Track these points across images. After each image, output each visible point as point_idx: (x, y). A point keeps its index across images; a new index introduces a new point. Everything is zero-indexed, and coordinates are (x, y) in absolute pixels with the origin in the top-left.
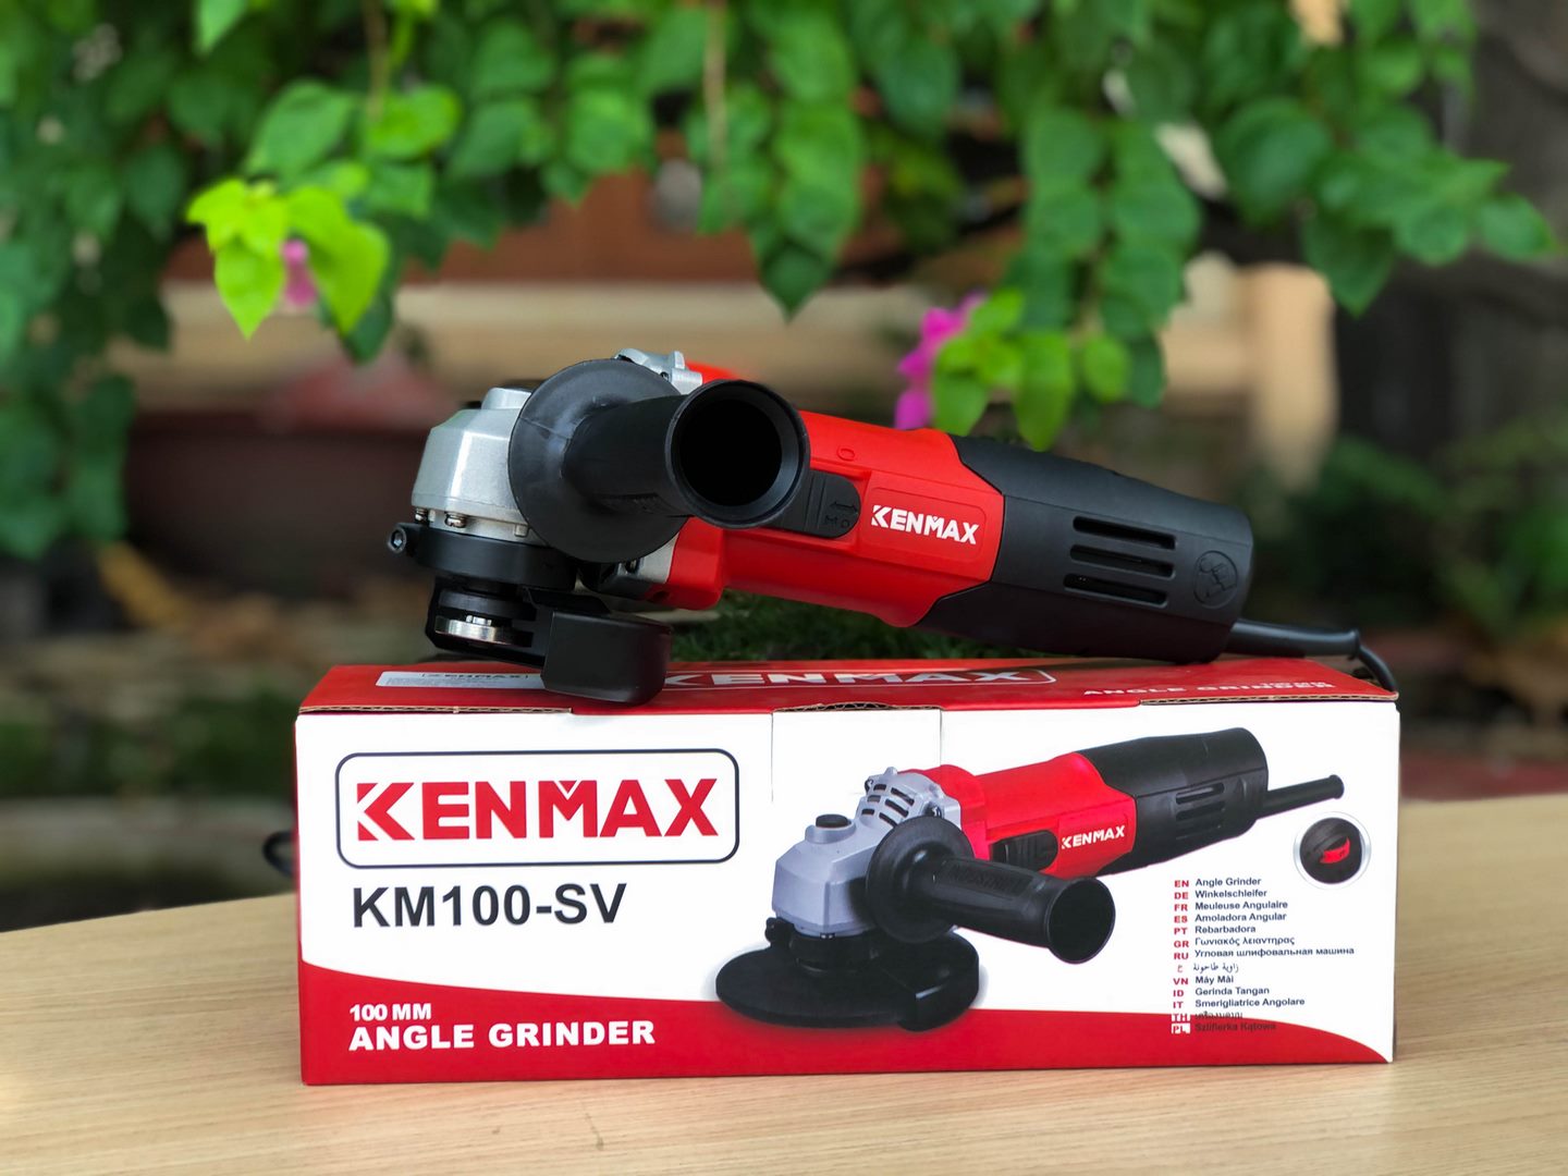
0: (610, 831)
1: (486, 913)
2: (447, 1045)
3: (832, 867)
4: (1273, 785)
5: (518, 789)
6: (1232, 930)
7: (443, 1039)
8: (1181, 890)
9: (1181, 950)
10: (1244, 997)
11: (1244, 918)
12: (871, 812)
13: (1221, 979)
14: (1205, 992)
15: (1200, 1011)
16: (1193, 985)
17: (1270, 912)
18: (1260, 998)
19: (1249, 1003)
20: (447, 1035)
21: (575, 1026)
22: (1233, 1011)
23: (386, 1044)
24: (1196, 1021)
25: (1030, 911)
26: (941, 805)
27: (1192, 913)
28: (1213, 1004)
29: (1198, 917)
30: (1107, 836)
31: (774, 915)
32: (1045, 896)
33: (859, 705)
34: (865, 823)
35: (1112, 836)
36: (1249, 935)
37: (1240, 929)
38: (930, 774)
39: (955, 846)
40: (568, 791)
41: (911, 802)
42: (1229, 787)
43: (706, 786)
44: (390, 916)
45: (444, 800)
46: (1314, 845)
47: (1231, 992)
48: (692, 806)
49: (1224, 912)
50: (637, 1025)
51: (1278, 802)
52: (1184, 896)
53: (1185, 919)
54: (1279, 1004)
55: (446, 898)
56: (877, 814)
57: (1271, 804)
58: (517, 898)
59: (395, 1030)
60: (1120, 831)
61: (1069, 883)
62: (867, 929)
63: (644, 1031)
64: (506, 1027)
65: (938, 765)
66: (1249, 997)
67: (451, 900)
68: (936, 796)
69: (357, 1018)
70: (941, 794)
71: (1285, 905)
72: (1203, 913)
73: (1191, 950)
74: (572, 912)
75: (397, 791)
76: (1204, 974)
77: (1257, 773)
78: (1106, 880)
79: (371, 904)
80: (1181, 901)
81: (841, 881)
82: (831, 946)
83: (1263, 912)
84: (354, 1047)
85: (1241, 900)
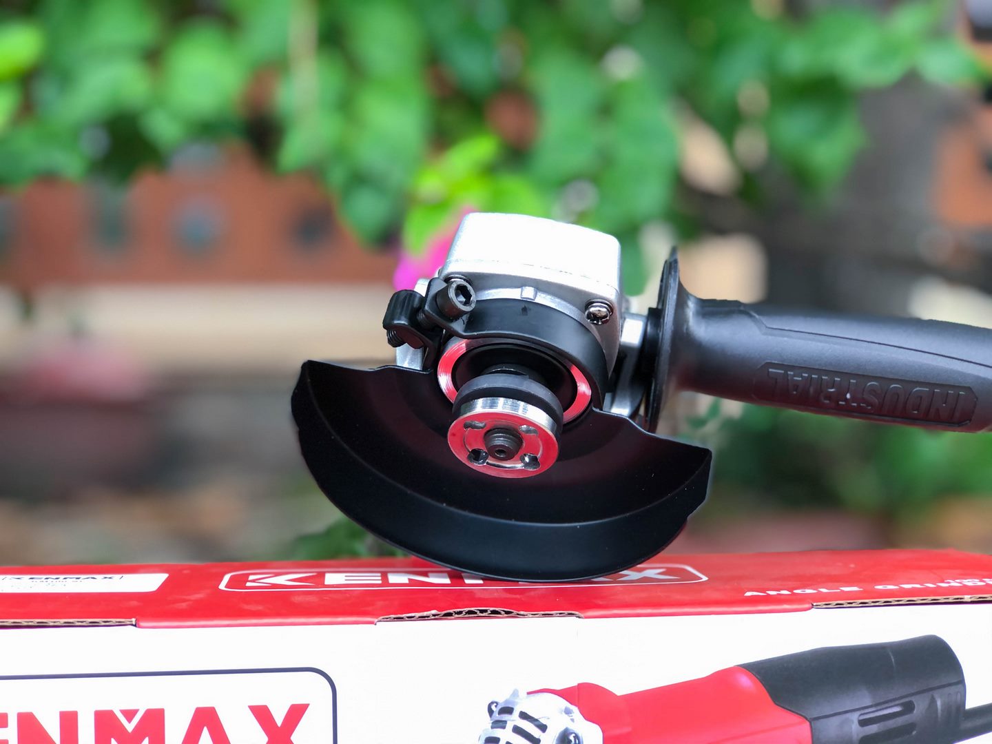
4: (971, 704)
5: (69, 721)
12: (494, 740)
26: (579, 731)
33: (482, 611)
38: (565, 694)
40: (129, 720)
41: (543, 728)
42: (921, 705)
43: (297, 713)
48: (280, 737)
51: (979, 722)
56: (502, 742)
57: (968, 724)
65: (575, 684)
68: (574, 721)
70: (579, 718)
77: (953, 689)
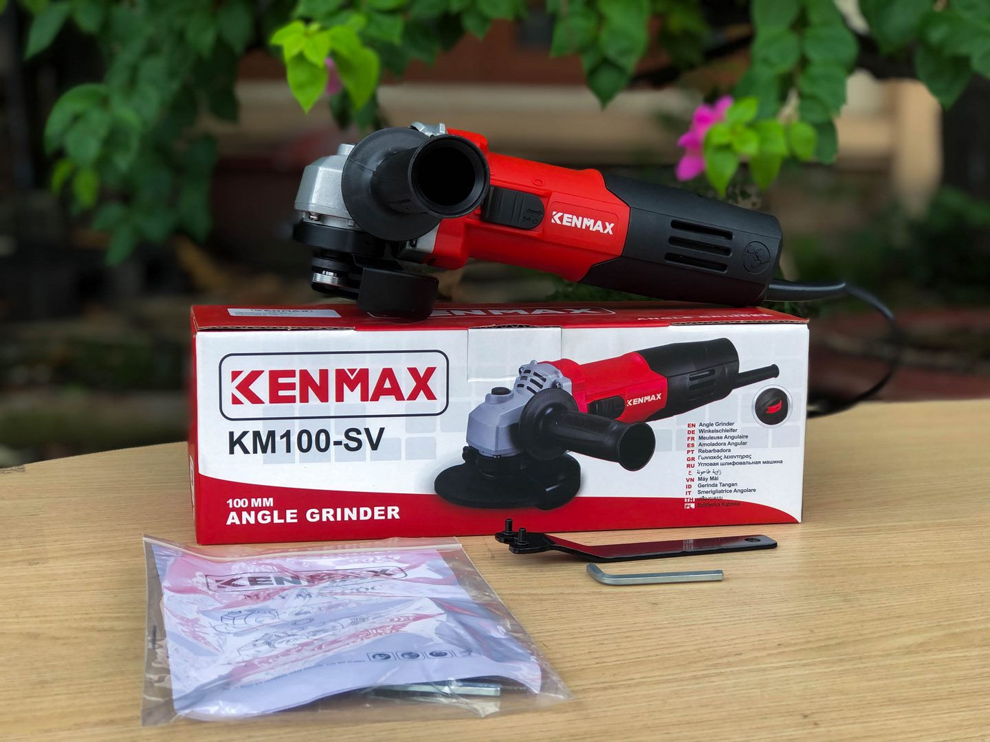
0: (375, 398)
1: (305, 446)
2: (282, 521)
3: (500, 418)
4: (741, 371)
5: (324, 374)
6: (718, 451)
7: (279, 518)
8: (691, 429)
9: (690, 462)
10: (724, 488)
11: (725, 444)
12: (522, 386)
13: (712, 479)
14: (703, 486)
15: (700, 496)
16: (697, 482)
17: (739, 440)
18: (733, 488)
19: (726, 491)
20: (282, 515)
21: (355, 510)
22: (717, 496)
23: (247, 521)
24: (698, 502)
25: (609, 441)
26: (561, 382)
27: (696, 442)
28: (707, 492)
29: (700, 444)
30: (652, 399)
31: (467, 445)
32: (617, 433)
34: (519, 392)
35: (654, 399)
36: (727, 454)
37: (722, 451)
38: (555, 364)
39: (569, 405)
40: (352, 375)
41: (544, 380)
42: (718, 372)
43: (430, 371)
44: (250, 447)
45: (281, 380)
46: (763, 403)
47: (717, 485)
48: (422, 383)
49: (714, 441)
50: (390, 508)
51: (745, 379)
52: (693, 432)
53: (693, 445)
54: (742, 491)
55: (282, 437)
56: (525, 387)
57: (741, 380)
58: (323, 437)
59: (253, 513)
60: (659, 396)
61: (630, 426)
62: (519, 452)
63: (394, 512)
64: (316, 511)
65: (560, 359)
66: (727, 488)
67: (285, 439)
68: (559, 377)
69: (231, 506)
70: (561, 375)
71: (747, 437)
72: (703, 441)
73: (696, 462)
74: (353, 444)
75: (255, 375)
76: (703, 476)
77: (733, 363)
78: (650, 424)
79: (239, 441)
80: (691, 435)
81: (505, 425)
82: (499, 462)
83: (735, 441)
84: (229, 523)
85: (723, 434)
